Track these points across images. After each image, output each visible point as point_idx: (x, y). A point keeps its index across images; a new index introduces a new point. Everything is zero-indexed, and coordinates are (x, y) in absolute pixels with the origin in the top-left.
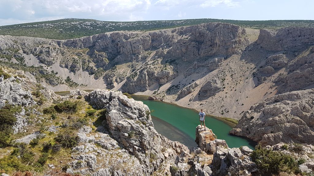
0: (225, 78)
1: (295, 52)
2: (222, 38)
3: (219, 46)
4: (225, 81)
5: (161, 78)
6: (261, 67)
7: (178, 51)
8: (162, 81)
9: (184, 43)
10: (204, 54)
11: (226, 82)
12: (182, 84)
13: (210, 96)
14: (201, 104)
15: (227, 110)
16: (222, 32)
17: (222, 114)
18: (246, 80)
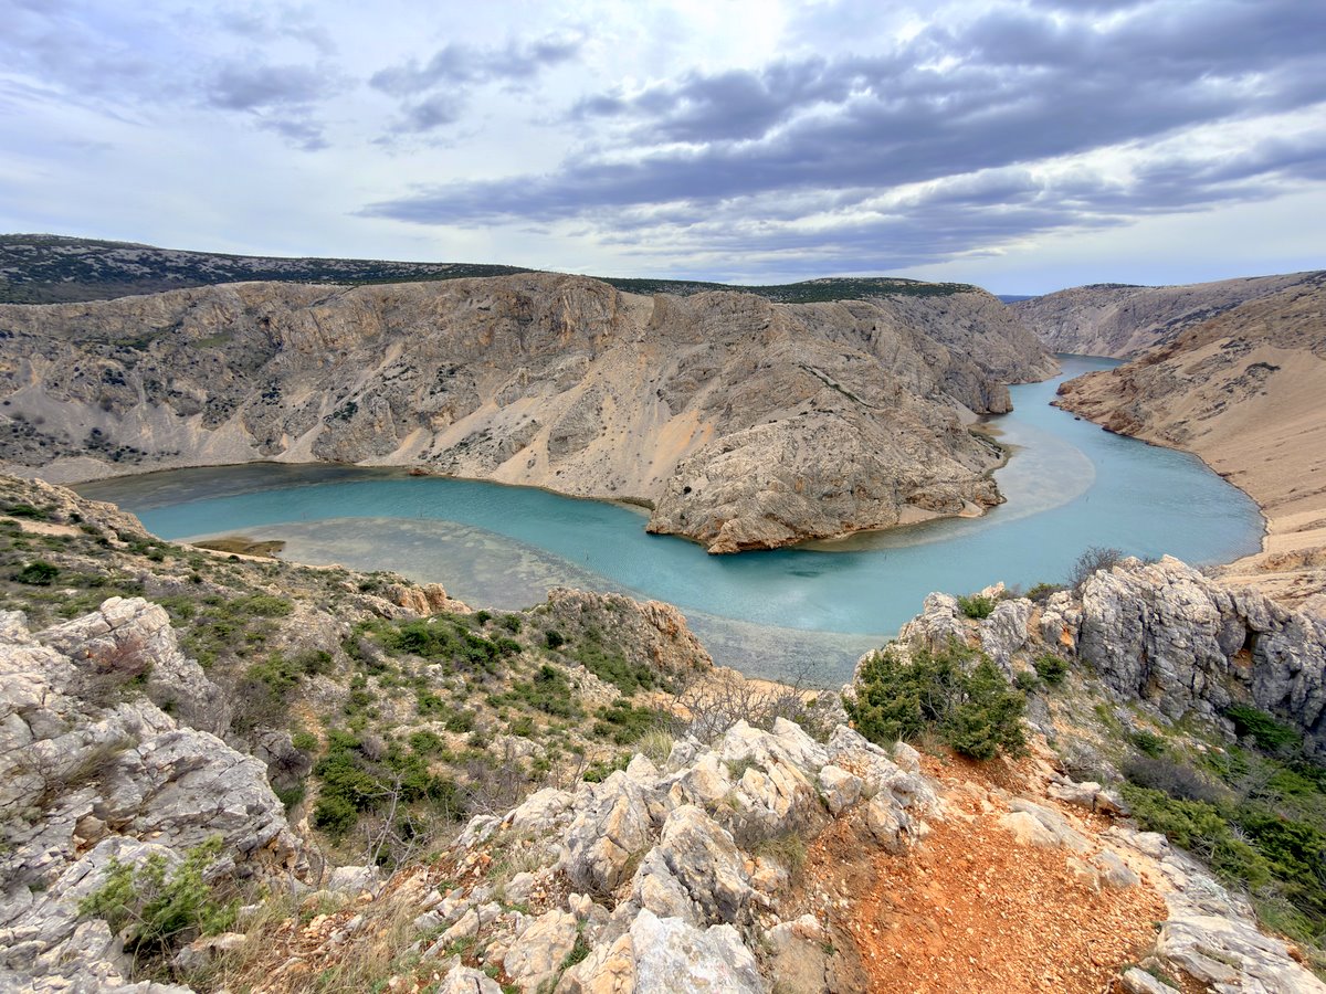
0: (603, 406)
1: (730, 344)
2: (577, 311)
3: (573, 331)
4: (602, 412)
5: (433, 415)
6: (671, 379)
7: (467, 343)
8: (439, 421)
9: (482, 321)
10: (537, 348)
11: (605, 416)
12: (496, 428)
13: (575, 450)
14: (558, 473)
15: (621, 480)
16: (575, 297)
17: (614, 489)
18: (647, 409)
